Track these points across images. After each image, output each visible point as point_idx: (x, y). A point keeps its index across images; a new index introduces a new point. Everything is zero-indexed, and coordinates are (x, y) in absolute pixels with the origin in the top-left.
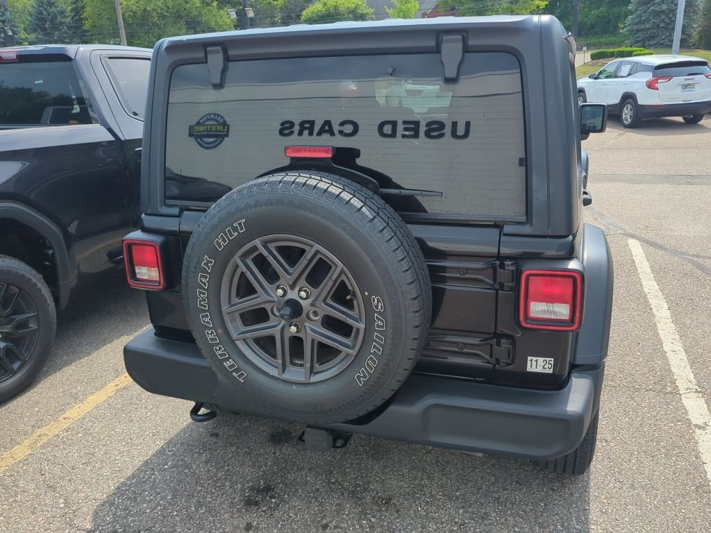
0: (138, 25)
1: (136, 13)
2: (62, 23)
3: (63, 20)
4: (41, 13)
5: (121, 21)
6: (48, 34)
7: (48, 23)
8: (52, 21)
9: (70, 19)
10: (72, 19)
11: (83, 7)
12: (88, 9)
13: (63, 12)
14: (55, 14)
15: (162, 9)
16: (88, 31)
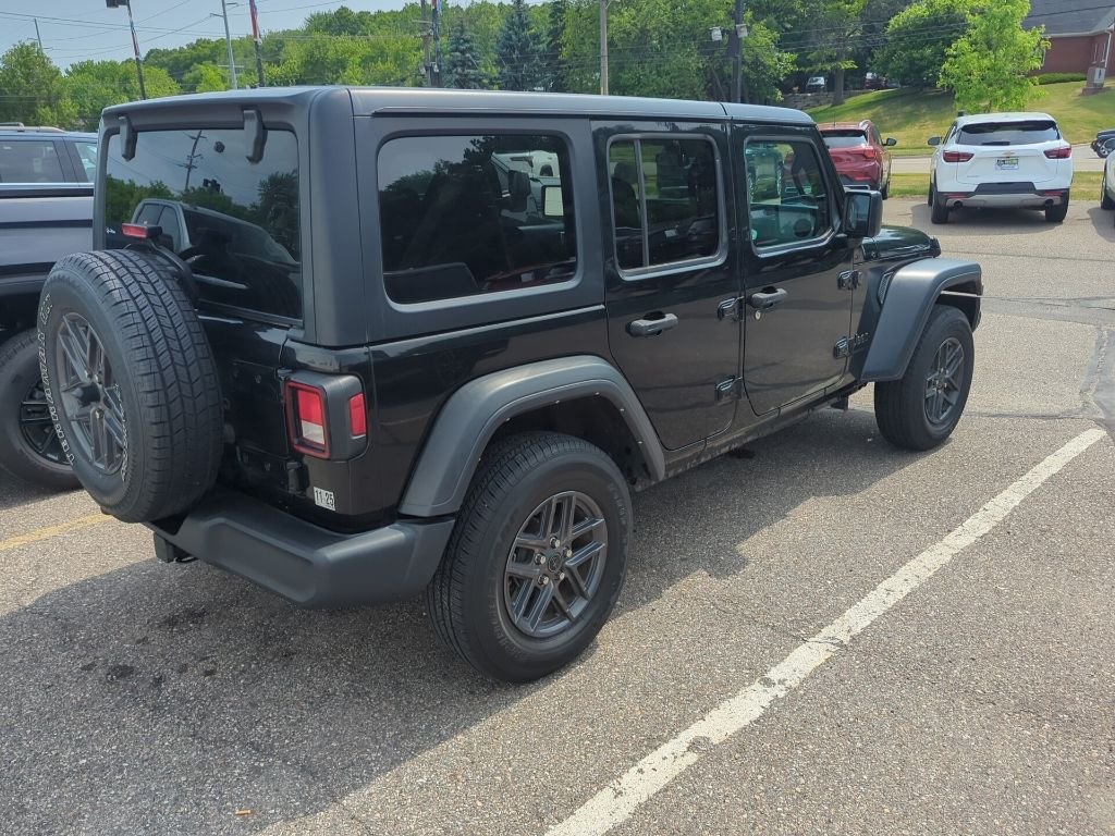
0: (631, 50)
1: (629, 34)
2: (533, 52)
3: (536, 47)
4: (510, 39)
5: (604, 46)
6: (516, 67)
7: (516, 52)
8: (522, 50)
9: (545, 45)
10: (548, 45)
11: (563, 28)
12: (568, 30)
13: (538, 36)
14: (527, 40)
15: (667, 27)
16: (563, 62)
